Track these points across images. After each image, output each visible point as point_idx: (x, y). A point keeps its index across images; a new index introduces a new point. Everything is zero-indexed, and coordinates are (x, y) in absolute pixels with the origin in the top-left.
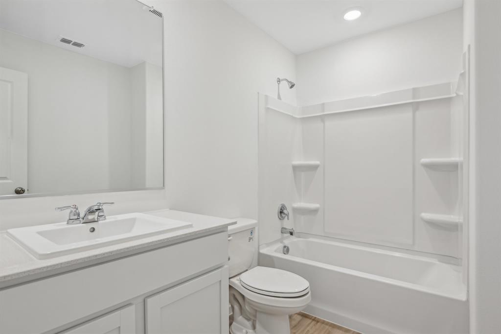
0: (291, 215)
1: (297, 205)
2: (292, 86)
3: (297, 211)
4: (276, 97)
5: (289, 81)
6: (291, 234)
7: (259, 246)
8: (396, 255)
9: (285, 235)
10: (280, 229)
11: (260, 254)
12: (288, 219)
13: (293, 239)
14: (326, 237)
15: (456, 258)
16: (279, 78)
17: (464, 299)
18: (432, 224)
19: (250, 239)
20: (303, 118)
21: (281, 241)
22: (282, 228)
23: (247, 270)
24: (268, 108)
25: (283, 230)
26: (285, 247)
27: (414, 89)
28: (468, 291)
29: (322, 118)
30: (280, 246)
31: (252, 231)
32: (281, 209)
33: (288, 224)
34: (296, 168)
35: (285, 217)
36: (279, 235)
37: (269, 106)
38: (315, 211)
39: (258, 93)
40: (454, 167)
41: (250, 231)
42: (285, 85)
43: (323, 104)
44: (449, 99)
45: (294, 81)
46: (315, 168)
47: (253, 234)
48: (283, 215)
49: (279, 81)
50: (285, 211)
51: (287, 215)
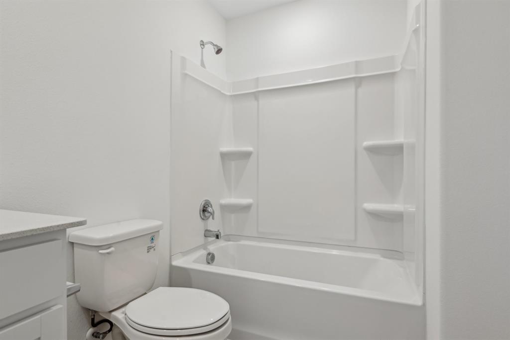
0: (217, 214)
1: (225, 201)
2: (219, 51)
3: (225, 208)
4: (199, 63)
5: (215, 44)
6: (217, 237)
7: (171, 256)
8: (334, 253)
9: (210, 239)
10: (203, 232)
11: (172, 268)
12: (213, 218)
13: (221, 243)
14: (261, 238)
15: (400, 252)
16: (202, 41)
17: (419, 303)
18: (376, 215)
19: (149, 248)
20: (234, 96)
21: (204, 247)
22: (206, 231)
23: (145, 294)
24: (186, 75)
25: (207, 233)
26: (209, 254)
27: (357, 63)
28: (424, 293)
29: (256, 95)
30: (203, 253)
31: (154, 236)
32: (204, 207)
33: (213, 225)
34: (224, 156)
35: (210, 216)
36: (201, 240)
37: (187, 72)
38: (247, 208)
39: (171, 52)
40: (398, 149)
41: (149, 237)
42: (210, 50)
43: (258, 78)
44: (393, 75)
45: (221, 45)
46: (247, 155)
47: (154, 241)
48: (207, 214)
49: (203, 44)
50: (210, 209)
51: (212, 214)
